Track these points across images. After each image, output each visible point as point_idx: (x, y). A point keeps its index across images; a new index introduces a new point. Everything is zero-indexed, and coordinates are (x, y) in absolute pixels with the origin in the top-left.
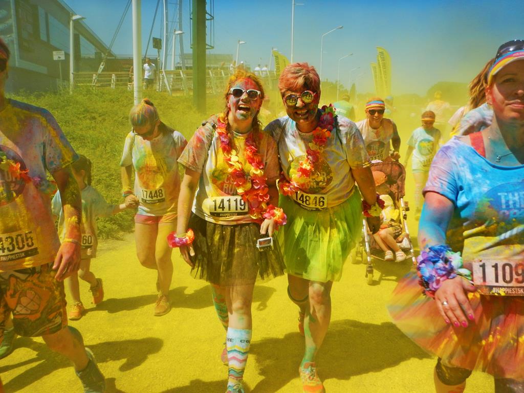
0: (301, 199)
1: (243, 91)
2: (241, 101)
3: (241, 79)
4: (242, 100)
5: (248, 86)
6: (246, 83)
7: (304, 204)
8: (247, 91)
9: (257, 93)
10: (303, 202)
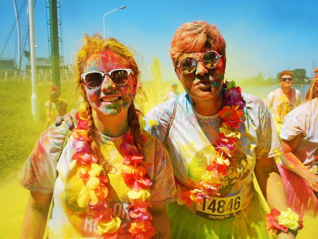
0: (212, 207)
1: (103, 74)
2: (102, 93)
3: (94, 55)
4: (104, 91)
5: (108, 64)
6: (105, 60)
7: (216, 213)
8: (110, 74)
9: (125, 72)
10: (214, 210)
